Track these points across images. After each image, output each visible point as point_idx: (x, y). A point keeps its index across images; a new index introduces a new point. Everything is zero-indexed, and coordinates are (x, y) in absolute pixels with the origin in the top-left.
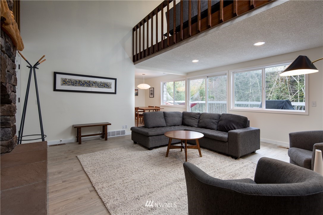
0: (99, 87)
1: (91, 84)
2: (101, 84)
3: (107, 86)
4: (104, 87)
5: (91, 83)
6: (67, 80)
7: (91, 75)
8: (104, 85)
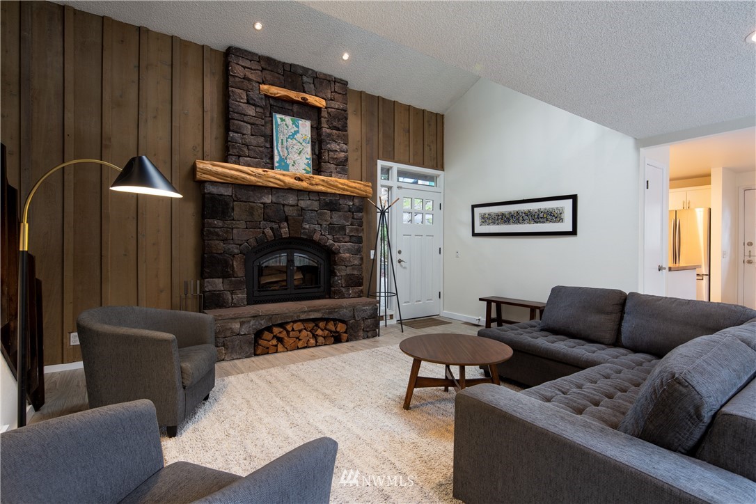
0: (535, 222)
1: (521, 218)
2: (539, 215)
3: (554, 216)
4: (547, 220)
5: (521, 214)
6: (487, 216)
7: (522, 199)
8: (545, 216)
